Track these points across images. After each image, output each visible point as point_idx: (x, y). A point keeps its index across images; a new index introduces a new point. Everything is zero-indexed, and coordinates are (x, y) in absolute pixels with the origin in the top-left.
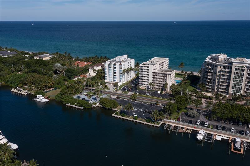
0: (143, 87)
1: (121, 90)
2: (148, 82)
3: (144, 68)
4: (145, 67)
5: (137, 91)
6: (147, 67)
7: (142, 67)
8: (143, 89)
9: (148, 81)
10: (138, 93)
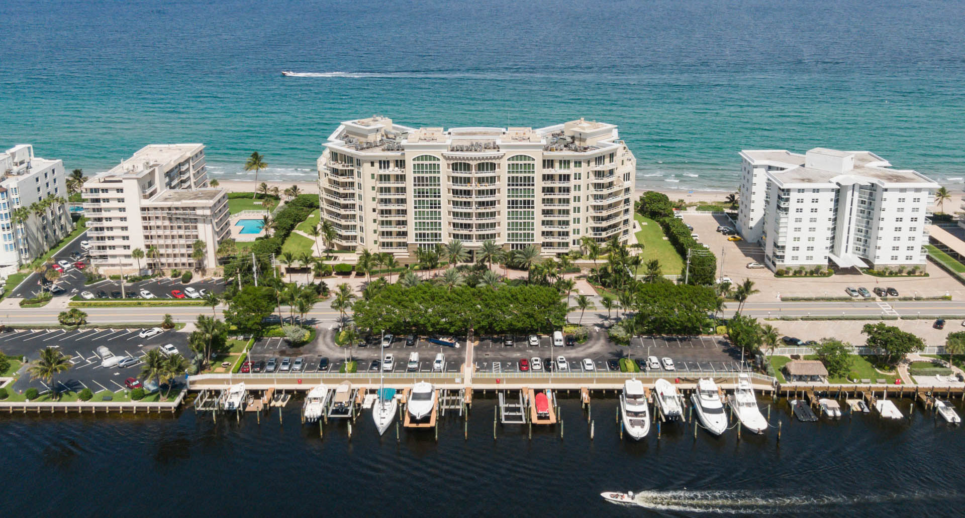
0: (111, 268)
1: (14, 295)
2: (125, 247)
3: (102, 195)
4: (105, 190)
5: (87, 289)
6: (112, 189)
7: (96, 190)
8: (111, 278)
9: (126, 243)
10: (91, 296)
